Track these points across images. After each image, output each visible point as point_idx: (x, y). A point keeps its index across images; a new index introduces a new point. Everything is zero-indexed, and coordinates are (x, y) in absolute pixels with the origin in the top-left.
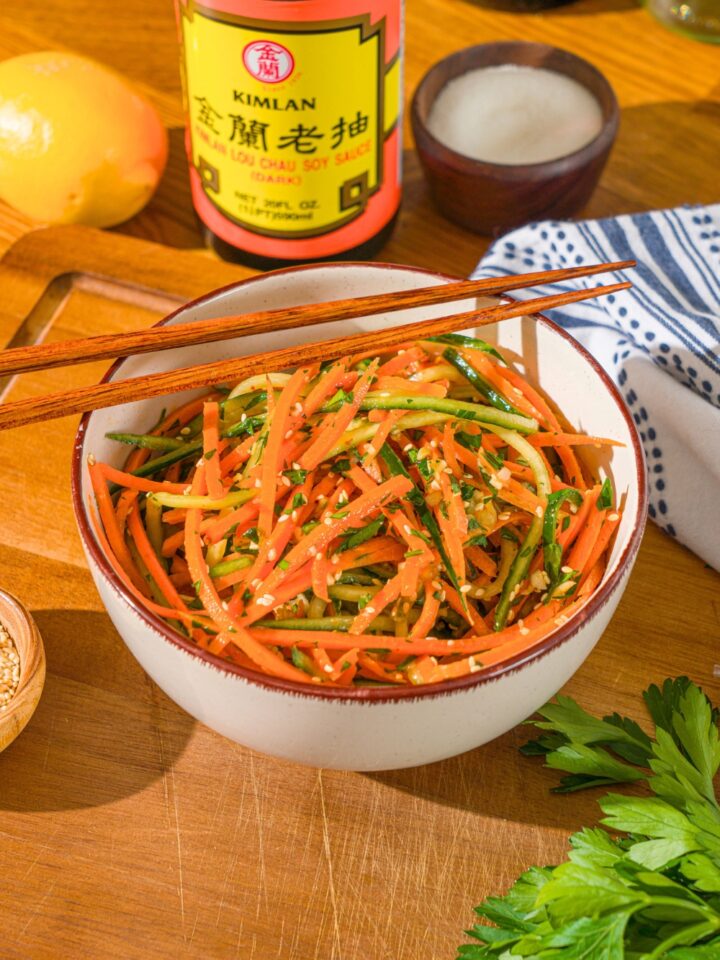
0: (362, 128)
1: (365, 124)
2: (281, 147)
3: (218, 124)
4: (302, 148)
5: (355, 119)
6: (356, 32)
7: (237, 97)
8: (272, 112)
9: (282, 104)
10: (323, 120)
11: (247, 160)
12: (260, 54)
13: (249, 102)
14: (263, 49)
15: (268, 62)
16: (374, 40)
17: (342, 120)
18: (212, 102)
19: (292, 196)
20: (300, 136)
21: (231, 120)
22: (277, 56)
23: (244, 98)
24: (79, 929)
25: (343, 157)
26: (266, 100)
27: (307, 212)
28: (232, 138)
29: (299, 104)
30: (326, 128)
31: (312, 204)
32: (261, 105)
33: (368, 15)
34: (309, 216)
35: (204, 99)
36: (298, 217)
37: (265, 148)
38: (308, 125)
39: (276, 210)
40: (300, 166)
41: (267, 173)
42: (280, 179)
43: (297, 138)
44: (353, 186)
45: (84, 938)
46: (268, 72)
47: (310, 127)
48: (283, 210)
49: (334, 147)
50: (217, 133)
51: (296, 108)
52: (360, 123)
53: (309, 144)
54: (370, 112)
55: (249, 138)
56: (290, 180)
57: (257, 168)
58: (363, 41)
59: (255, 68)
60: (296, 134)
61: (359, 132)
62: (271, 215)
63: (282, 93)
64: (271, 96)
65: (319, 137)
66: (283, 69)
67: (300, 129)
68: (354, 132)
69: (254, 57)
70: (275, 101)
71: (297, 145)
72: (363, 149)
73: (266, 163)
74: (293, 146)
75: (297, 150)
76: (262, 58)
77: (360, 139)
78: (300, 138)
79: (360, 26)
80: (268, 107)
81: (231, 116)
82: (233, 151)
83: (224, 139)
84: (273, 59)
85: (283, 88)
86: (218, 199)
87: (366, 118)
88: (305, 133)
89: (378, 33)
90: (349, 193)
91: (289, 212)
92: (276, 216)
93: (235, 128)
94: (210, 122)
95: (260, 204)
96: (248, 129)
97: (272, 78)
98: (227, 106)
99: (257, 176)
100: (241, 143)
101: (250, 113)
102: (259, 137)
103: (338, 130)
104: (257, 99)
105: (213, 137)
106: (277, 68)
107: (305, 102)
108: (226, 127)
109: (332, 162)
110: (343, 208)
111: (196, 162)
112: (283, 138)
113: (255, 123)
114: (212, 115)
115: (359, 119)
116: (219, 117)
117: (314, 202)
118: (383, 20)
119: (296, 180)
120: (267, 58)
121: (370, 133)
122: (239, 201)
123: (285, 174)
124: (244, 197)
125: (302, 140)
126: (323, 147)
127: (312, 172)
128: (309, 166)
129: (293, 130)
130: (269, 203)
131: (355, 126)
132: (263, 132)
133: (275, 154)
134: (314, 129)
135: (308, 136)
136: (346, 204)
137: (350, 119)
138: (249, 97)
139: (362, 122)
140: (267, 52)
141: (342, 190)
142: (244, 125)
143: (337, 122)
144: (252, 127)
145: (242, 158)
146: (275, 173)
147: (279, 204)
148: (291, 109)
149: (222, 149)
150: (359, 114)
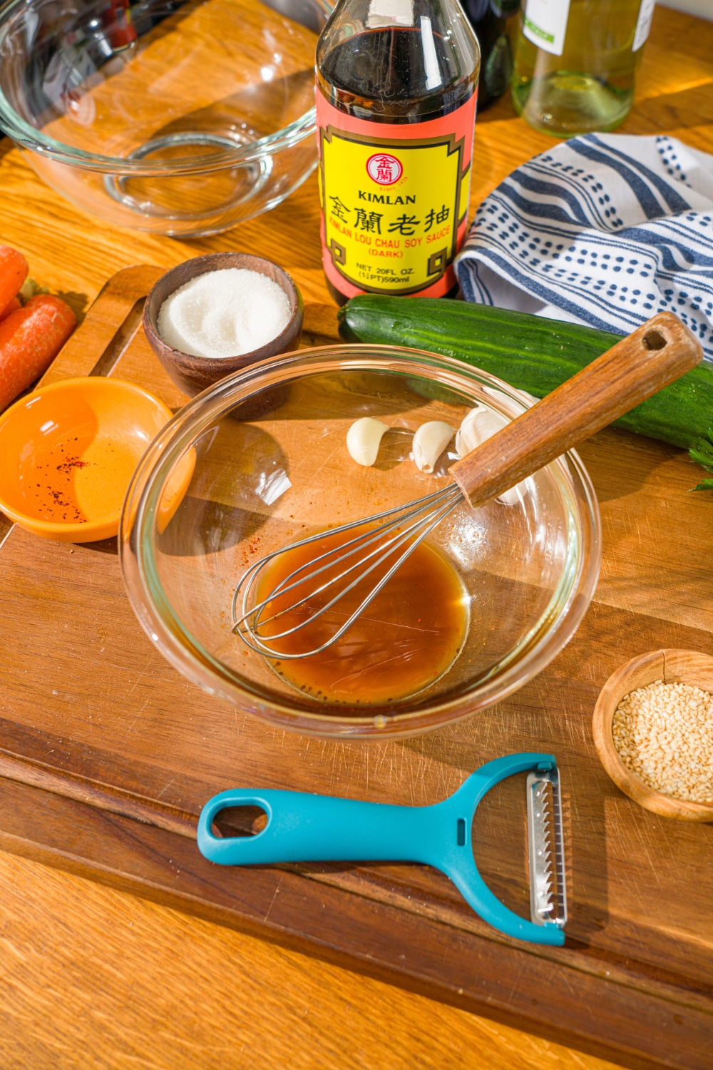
0: (445, 217)
1: (447, 214)
2: (390, 231)
3: (346, 216)
4: (404, 231)
5: (441, 210)
6: (446, 146)
7: (361, 195)
8: (385, 205)
9: (392, 200)
10: (420, 211)
11: (366, 241)
12: (378, 163)
13: (370, 200)
14: (381, 160)
15: (384, 170)
16: (457, 153)
17: (432, 210)
18: (343, 200)
19: (395, 265)
20: (404, 223)
21: (356, 212)
22: (391, 165)
23: (366, 196)
24: (167, 727)
25: (431, 238)
26: (382, 197)
27: (405, 276)
28: (356, 226)
29: (404, 200)
30: (422, 217)
31: (409, 271)
32: (378, 201)
33: (454, 135)
34: (407, 280)
35: (337, 198)
36: (399, 280)
37: (380, 232)
38: (409, 215)
39: (385, 275)
40: (402, 244)
41: (379, 249)
42: (389, 254)
43: (402, 224)
44: (437, 258)
45: (171, 732)
46: (384, 177)
47: (411, 217)
48: (389, 275)
49: (426, 230)
50: (346, 222)
51: (402, 203)
52: (445, 211)
53: (409, 228)
54: (451, 205)
55: (368, 225)
56: (395, 254)
57: (373, 246)
58: (449, 154)
59: (375, 174)
60: (401, 221)
61: (443, 220)
62: (381, 279)
63: (393, 192)
64: (385, 194)
65: (417, 223)
66: (395, 175)
67: (404, 217)
68: (440, 220)
69: (374, 166)
70: (388, 198)
71: (402, 229)
72: (445, 232)
73: (379, 243)
74: (399, 230)
75: (402, 233)
76: (380, 166)
77: (444, 224)
78: (404, 224)
79: (448, 143)
80: (383, 202)
81: (356, 209)
82: (356, 234)
83: (350, 226)
84: (388, 167)
85: (394, 188)
86: (344, 268)
87: (448, 210)
88: (407, 221)
89: (459, 148)
90: (434, 263)
91: (394, 277)
92: (385, 279)
93: (359, 218)
94: (340, 214)
95: (373, 272)
96: (368, 219)
97: (386, 181)
98: (353, 202)
99: (373, 252)
100: (362, 229)
101: (370, 207)
102: (376, 224)
103: (429, 218)
104: (375, 196)
105: (342, 225)
106: (390, 174)
107: (408, 198)
108: (352, 217)
109: (424, 241)
110: (429, 274)
111: (329, 244)
112: (391, 225)
113: (373, 213)
114: (343, 209)
115: (444, 211)
116: (348, 210)
117: (411, 269)
118: (463, 139)
119: (399, 254)
120: (384, 167)
121: (450, 221)
122: (359, 270)
123: (392, 250)
124: (363, 267)
125: (404, 226)
126: (419, 230)
127: (411, 247)
128: (408, 244)
129: (399, 219)
130: (380, 271)
131: (441, 215)
132: (378, 220)
133: (386, 236)
134: (414, 217)
135: (409, 222)
136: (431, 272)
137: (438, 210)
138: (370, 195)
139: (445, 212)
140: (384, 162)
141: (429, 260)
142: (365, 216)
143: (429, 213)
144: (370, 217)
145: (363, 239)
146: (385, 249)
147: (387, 272)
148: (399, 203)
149: (349, 233)
150: (444, 206)
